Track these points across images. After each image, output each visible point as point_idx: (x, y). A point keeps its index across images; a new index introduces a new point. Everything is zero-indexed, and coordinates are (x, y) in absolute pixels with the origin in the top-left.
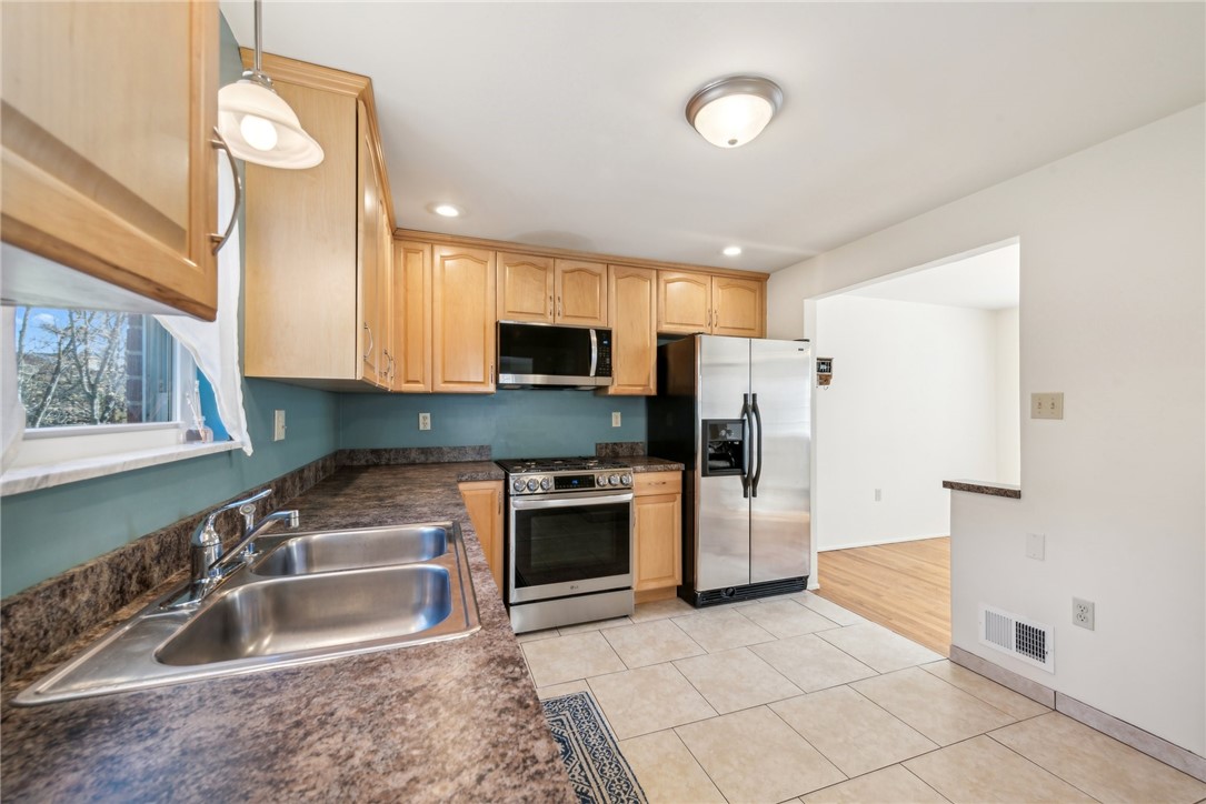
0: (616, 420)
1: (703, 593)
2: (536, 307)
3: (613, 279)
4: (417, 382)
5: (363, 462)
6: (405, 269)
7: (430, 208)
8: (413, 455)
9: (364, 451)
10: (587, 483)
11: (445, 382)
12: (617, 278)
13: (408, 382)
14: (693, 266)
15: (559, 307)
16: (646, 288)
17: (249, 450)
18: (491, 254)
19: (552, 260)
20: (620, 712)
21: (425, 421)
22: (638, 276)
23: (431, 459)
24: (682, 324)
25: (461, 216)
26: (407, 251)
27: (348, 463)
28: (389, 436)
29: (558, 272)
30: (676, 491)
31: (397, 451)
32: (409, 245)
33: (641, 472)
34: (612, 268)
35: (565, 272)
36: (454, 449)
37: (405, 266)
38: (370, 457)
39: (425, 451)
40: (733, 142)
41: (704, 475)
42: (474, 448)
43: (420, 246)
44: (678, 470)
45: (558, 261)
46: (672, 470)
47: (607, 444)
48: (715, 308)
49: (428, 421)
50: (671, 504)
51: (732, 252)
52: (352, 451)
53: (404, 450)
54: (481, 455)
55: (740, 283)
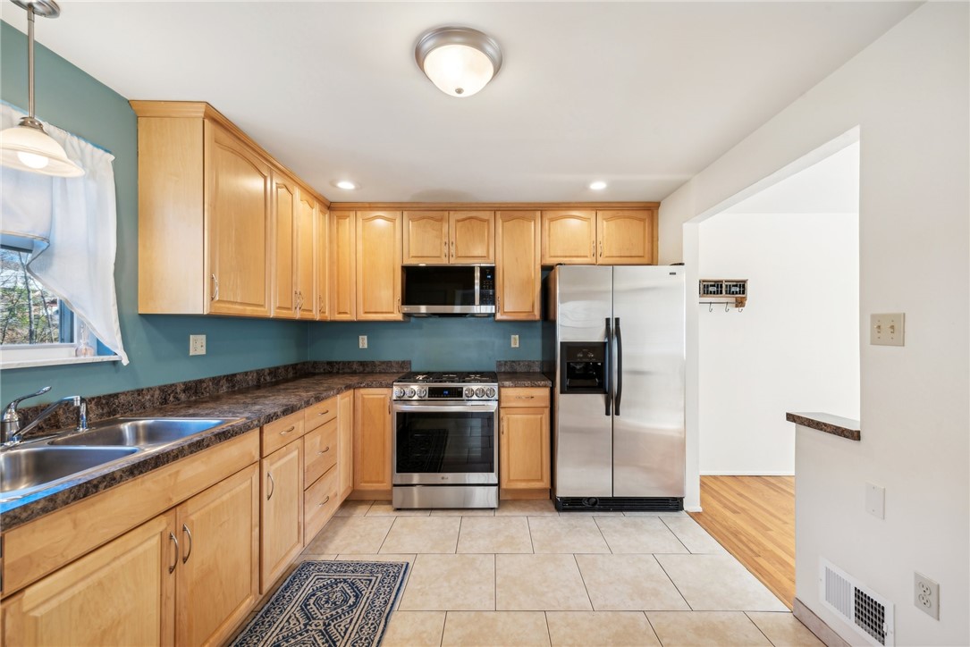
0: (515, 341)
1: (561, 498)
2: (431, 250)
3: (499, 222)
4: (346, 313)
5: (322, 370)
6: (338, 232)
7: (333, 184)
8: (355, 366)
9: (322, 363)
10: (457, 394)
11: (366, 313)
12: (503, 222)
13: (340, 313)
14: (576, 203)
15: (453, 251)
16: (533, 228)
17: (125, 362)
18: (399, 213)
19: (446, 213)
20: (419, 587)
21: (363, 342)
22: (523, 218)
23: (368, 369)
24: (566, 257)
25: (357, 189)
26: (339, 218)
27: (312, 370)
28: (338, 352)
29: (452, 222)
30: (543, 405)
31: (344, 363)
32: (339, 213)
33: (509, 387)
34: (498, 214)
35: (458, 221)
36: (383, 363)
37: (337, 228)
38: (326, 366)
39: (362, 364)
40: (459, 91)
41: (562, 392)
42: (398, 363)
43: (346, 213)
44: (545, 386)
45: (451, 213)
46: (539, 386)
47: (506, 362)
48: (599, 239)
49: (366, 341)
50: (539, 416)
51: (598, 186)
52: (315, 362)
53: (349, 362)
54: (403, 368)
55: (627, 213)
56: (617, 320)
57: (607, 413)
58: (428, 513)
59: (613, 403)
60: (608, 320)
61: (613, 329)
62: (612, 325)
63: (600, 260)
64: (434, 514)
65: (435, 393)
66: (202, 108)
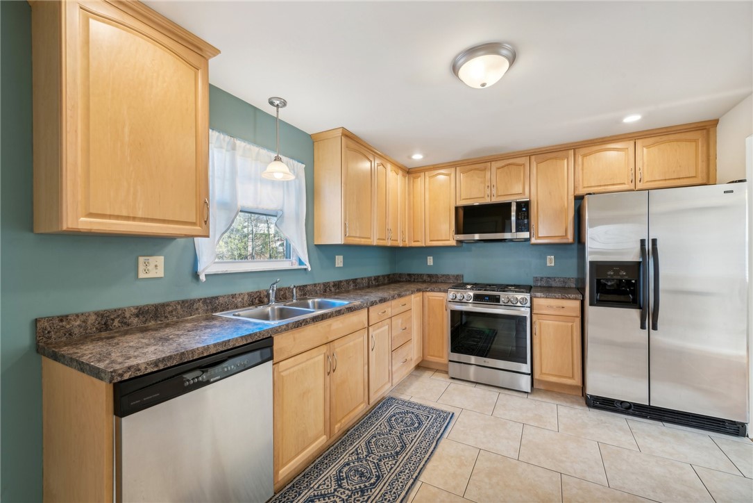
0: (551, 261)
1: (591, 396)
2: (477, 192)
3: (534, 164)
4: (418, 241)
5: (404, 279)
6: (413, 188)
7: (410, 157)
8: (425, 278)
9: (405, 274)
10: (496, 300)
11: (431, 241)
12: (538, 163)
13: (414, 241)
15: (494, 192)
16: (565, 166)
17: (310, 269)
18: (453, 169)
19: (489, 164)
21: (430, 261)
22: (556, 158)
23: (433, 280)
24: (600, 186)
25: (423, 158)
26: (414, 178)
27: (398, 279)
28: (415, 268)
29: (494, 169)
30: (574, 314)
31: (418, 275)
32: (414, 175)
33: (541, 297)
34: (533, 158)
35: (498, 168)
36: (443, 275)
37: (413, 186)
38: (407, 277)
39: (430, 276)
40: (483, 85)
41: (591, 305)
42: (454, 276)
43: (418, 174)
44: (576, 299)
45: (493, 163)
46: (570, 299)
47: (542, 278)
48: (639, 165)
49: (432, 260)
50: (570, 324)
51: (632, 119)
52: (400, 274)
53: (421, 275)
54: (457, 280)
55: (672, 137)
56: (654, 241)
57: (643, 327)
58: (474, 385)
59: (650, 319)
60: (643, 242)
61: (650, 249)
62: (649, 246)
63: (639, 186)
64: (478, 386)
65: (478, 298)
66: (341, 131)
